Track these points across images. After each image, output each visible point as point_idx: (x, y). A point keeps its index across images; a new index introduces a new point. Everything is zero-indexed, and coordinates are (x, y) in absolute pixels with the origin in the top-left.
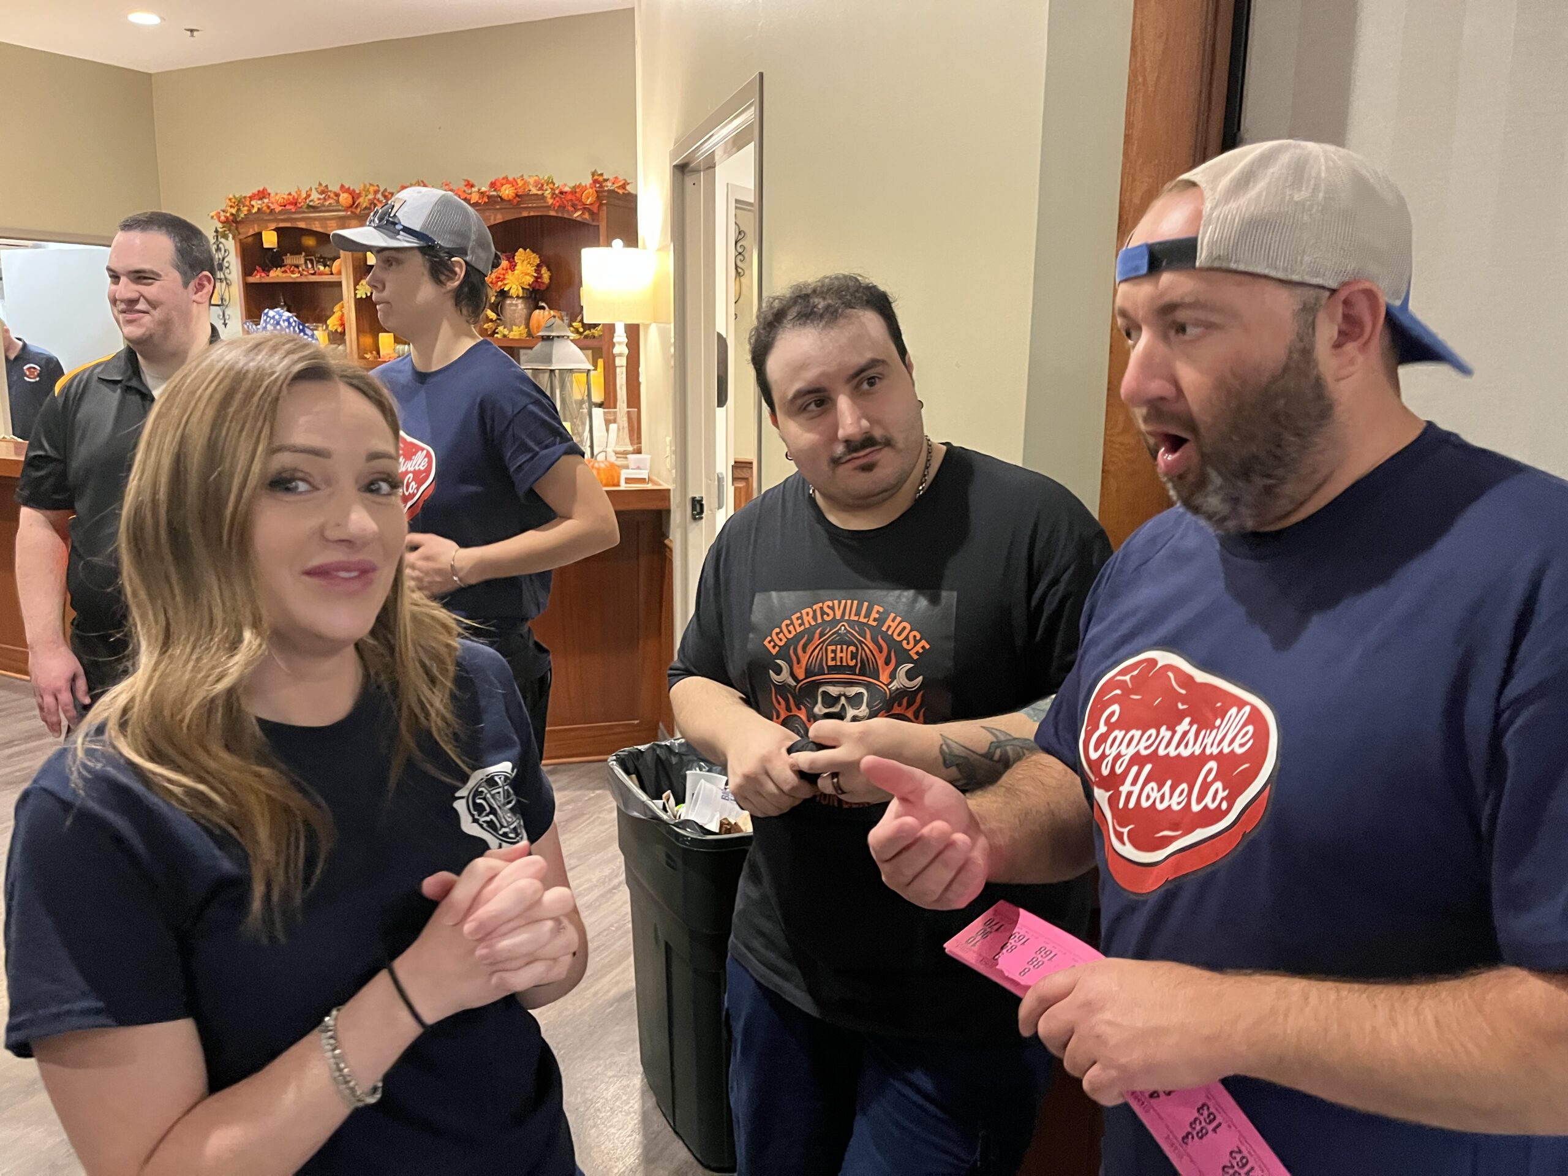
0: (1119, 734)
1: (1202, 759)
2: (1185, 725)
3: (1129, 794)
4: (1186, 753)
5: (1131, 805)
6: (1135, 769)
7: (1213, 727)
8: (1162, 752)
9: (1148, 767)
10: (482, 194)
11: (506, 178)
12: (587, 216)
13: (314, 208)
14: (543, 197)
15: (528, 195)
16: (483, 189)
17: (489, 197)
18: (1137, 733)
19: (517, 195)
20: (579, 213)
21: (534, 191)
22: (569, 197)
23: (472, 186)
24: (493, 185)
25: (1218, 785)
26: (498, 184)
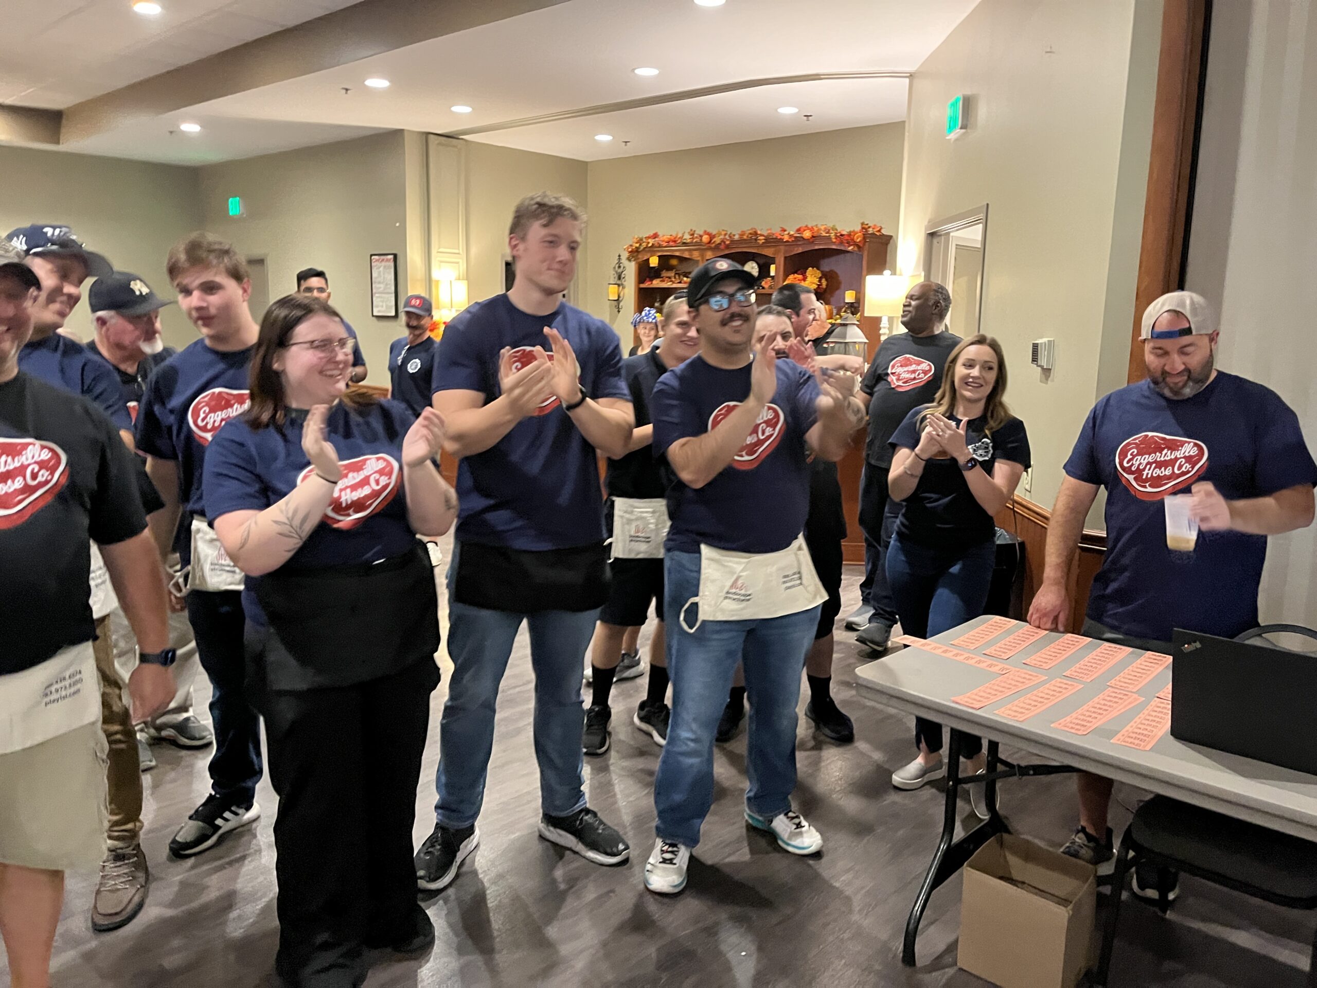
0: (1139, 457)
1: (1176, 459)
2: (1165, 451)
3: (1148, 474)
4: (1169, 458)
5: (1149, 476)
6: (1148, 466)
7: (1178, 450)
8: (1158, 460)
9: (1154, 465)
10: (791, 236)
11: (806, 226)
12: (856, 249)
13: (685, 244)
14: (829, 238)
15: (820, 236)
16: (792, 233)
17: (796, 237)
18: (1147, 456)
19: (813, 237)
20: (852, 247)
21: (824, 234)
22: (847, 238)
23: (785, 231)
24: (798, 230)
25: (1187, 464)
26: (802, 230)
